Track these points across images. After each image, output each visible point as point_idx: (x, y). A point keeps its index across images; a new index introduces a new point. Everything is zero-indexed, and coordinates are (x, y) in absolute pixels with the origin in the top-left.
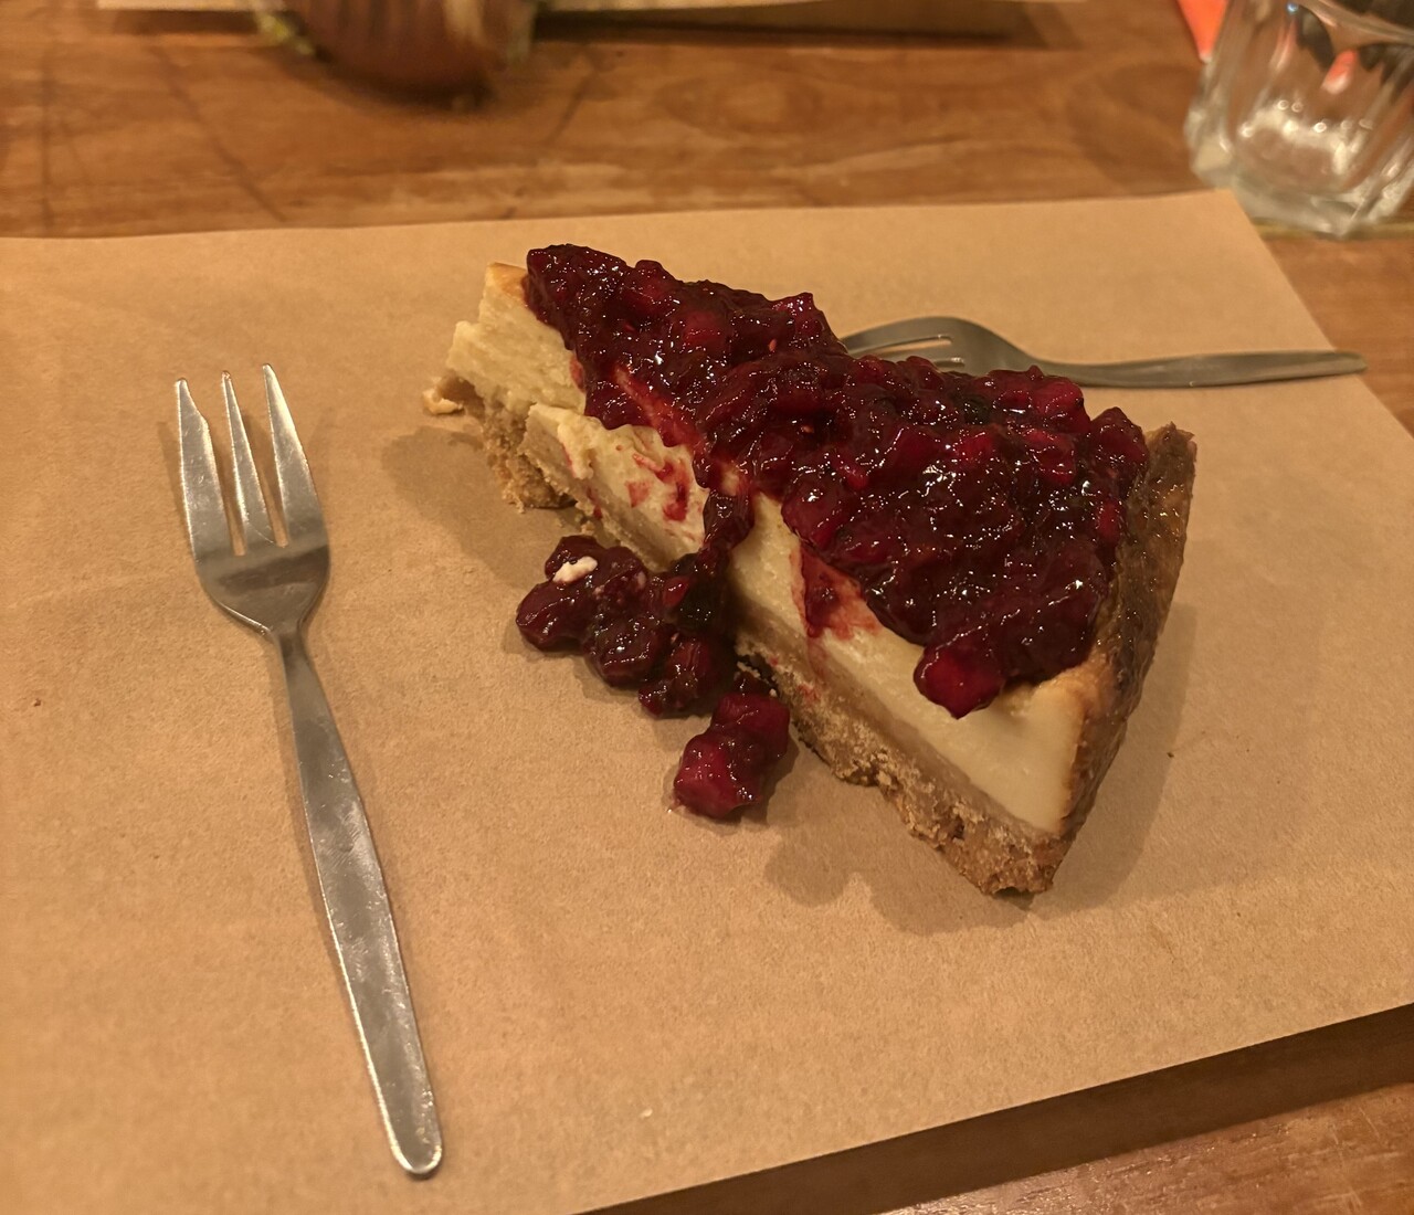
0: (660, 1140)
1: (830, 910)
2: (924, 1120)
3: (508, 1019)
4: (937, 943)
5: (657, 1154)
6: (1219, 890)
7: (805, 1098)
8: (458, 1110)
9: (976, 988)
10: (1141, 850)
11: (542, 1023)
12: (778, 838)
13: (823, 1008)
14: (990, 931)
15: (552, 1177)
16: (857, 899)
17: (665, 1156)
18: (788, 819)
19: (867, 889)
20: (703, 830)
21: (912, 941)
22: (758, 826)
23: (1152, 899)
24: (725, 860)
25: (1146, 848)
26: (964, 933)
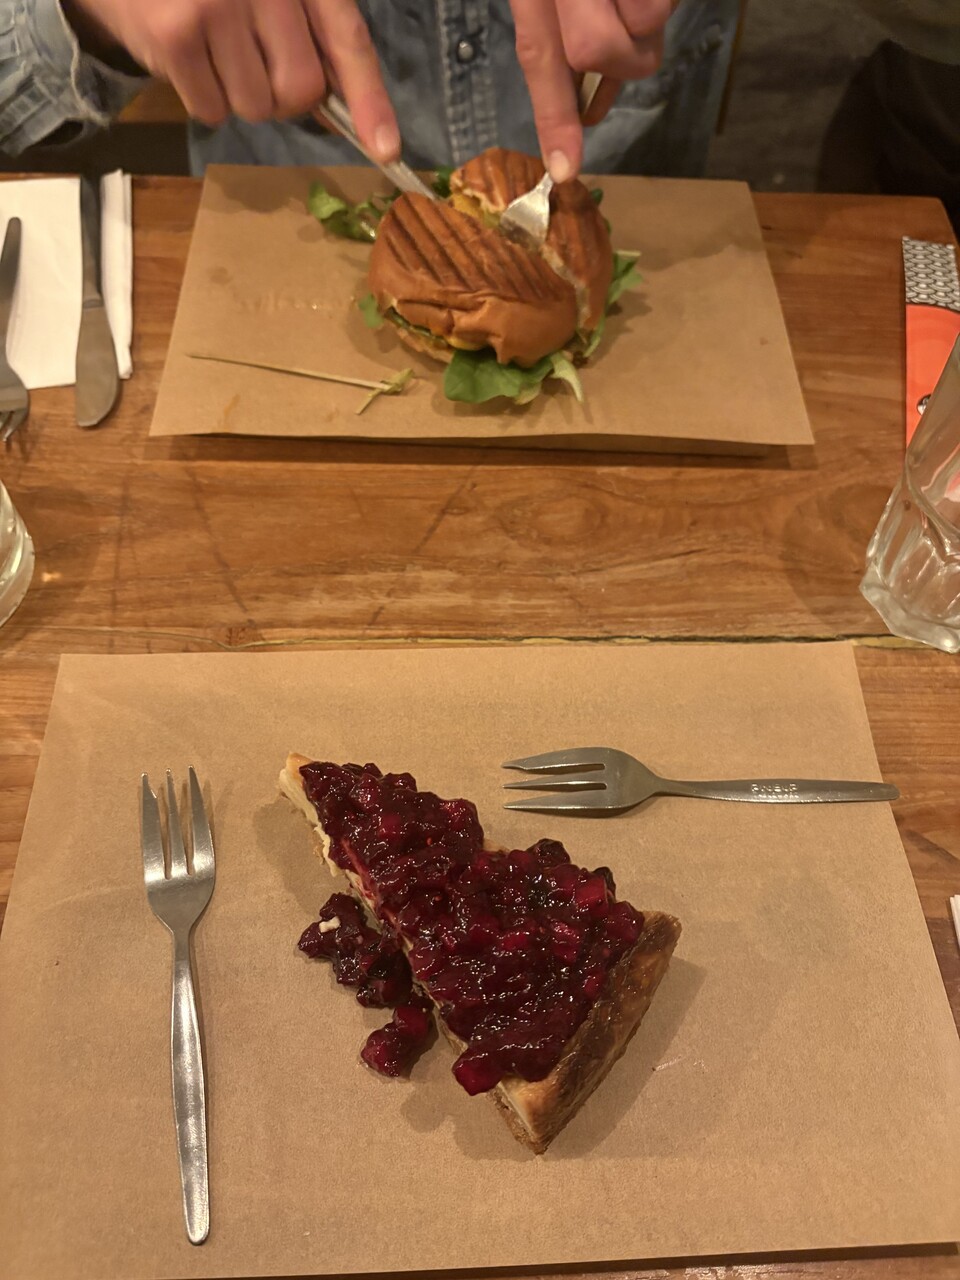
0: (311, 1249)
1: (430, 1136)
2: (442, 1264)
3: (251, 1172)
4: (481, 1165)
5: (307, 1255)
6: (651, 1160)
7: (386, 1239)
8: (220, 1213)
9: (494, 1195)
10: (615, 1127)
11: (267, 1177)
12: (413, 1088)
13: (410, 1193)
14: (512, 1163)
15: (256, 1256)
16: (447, 1131)
17: (311, 1256)
18: (421, 1078)
19: (453, 1126)
20: (374, 1078)
21: (469, 1161)
22: (404, 1080)
23: (610, 1159)
24: (381, 1098)
25: (619, 1126)
26: (498, 1162)
